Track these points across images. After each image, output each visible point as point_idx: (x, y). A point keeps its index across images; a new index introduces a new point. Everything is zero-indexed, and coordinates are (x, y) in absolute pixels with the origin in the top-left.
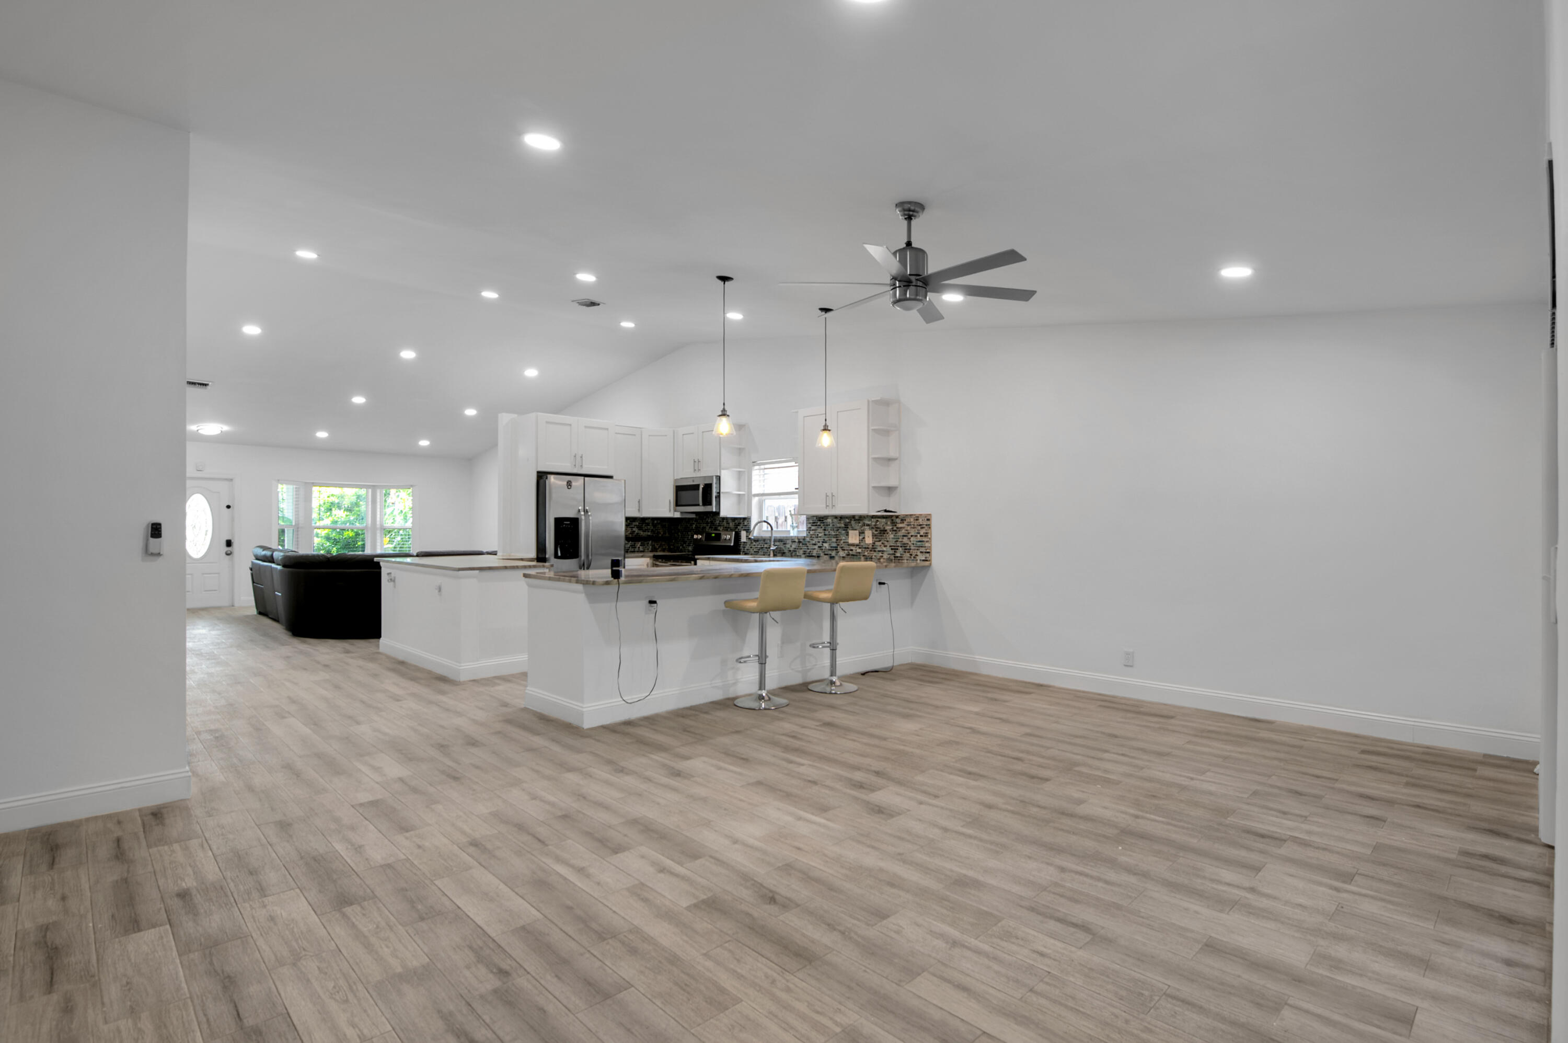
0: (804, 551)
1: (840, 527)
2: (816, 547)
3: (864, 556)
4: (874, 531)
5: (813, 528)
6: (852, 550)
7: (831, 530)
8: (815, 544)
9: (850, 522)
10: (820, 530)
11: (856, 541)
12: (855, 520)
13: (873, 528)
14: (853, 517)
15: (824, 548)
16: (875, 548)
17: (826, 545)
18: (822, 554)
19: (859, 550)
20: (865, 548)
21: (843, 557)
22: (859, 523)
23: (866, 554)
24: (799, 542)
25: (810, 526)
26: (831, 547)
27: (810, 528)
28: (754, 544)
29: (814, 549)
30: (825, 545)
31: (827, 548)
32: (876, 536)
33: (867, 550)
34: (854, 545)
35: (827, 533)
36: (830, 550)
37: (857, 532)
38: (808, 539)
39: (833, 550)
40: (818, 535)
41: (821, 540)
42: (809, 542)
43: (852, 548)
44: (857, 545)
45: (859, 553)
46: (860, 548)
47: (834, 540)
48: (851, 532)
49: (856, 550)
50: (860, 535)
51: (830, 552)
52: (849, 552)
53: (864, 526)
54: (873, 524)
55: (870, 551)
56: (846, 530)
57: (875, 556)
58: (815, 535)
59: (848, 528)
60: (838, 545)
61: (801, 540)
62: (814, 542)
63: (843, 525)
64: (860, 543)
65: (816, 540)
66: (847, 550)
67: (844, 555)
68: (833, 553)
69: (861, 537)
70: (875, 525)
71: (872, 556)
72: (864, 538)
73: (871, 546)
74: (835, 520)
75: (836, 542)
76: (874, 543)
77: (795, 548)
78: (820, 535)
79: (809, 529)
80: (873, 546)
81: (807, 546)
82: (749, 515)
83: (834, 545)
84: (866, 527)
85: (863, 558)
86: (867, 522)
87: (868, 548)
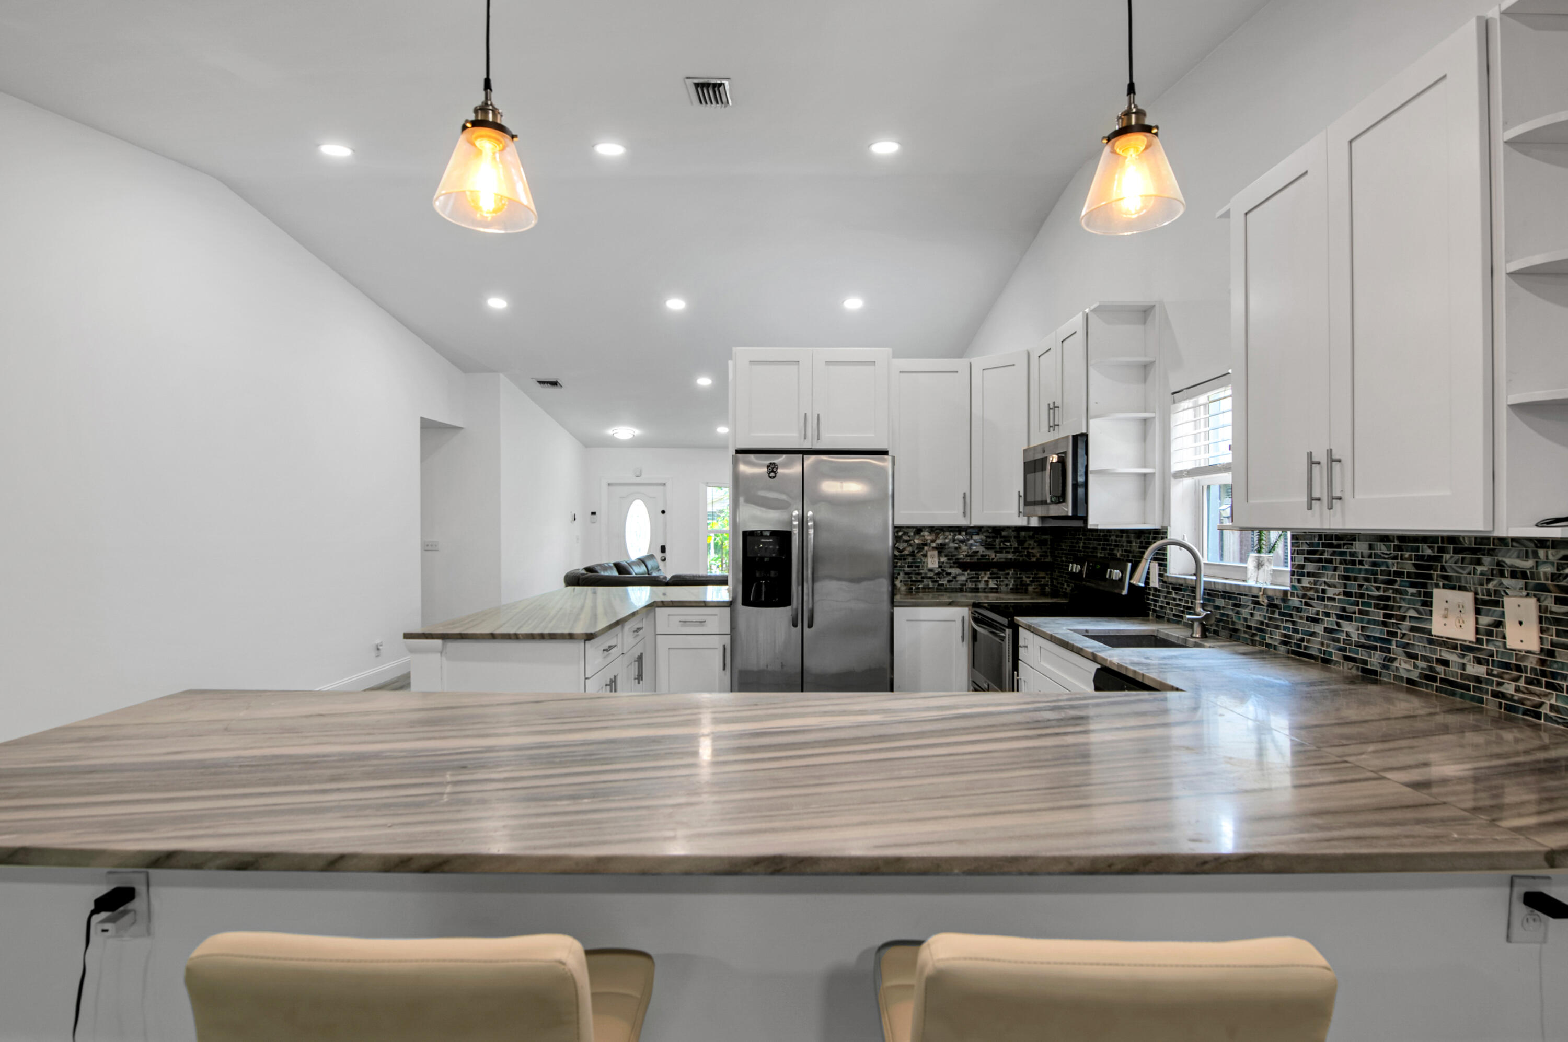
0: (1285, 636)
1: (1399, 574)
2: (1319, 629)
3: (1495, 694)
4: (1549, 602)
5: (1310, 567)
6: (1445, 663)
7: (1367, 580)
8: (1316, 621)
9: (1438, 559)
10: (1329, 576)
11: (1467, 634)
12: (1456, 551)
13: (1543, 588)
14: (1453, 540)
15: (1343, 636)
16: (1554, 675)
17: (1349, 628)
18: (1336, 656)
19: (1480, 671)
20: (1507, 666)
21: (1410, 681)
22: (1479, 562)
23: (1509, 688)
24: (1272, 606)
25: (1300, 560)
26: (1368, 637)
27: (1302, 567)
28: (1174, 596)
29: (1313, 634)
30: (1347, 627)
31: (1355, 638)
32: (1557, 622)
33: (1516, 673)
34: (1455, 648)
35: (1353, 587)
36: (1362, 646)
37: (1467, 599)
38: (1295, 601)
39: (1375, 648)
40: (1324, 591)
41: (1334, 608)
42: (1298, 610)
43: (1446, 655)
44: (1467, 648)
45: (1478, 680)
46: (1479, 661)
47: (1378, 614)
48: (1440, 595)
49: (1463, 666)
50: (1478, 612)
51: (1362, 654)
52: (1431, 669)
53: (1502, 574)
54: (1547, 569)
55: (1529, 682)
56: (1424, 586)
57: (1553, 708)
58: (1317, 591)
59: (1430, 577)
60: (1394, 634)
61: (1276, 602)
62: (1311, 612)
63: (1409, 568)
64: (1479, 641)
65: (1319, 607)
66: (1425, 659)
67: (1414, 676)
68: (1375, 660)
69: (1485, 620)
70: (1554, 577)
71: (1541, 704)
72: (1499, 624)
73: (1531, 663)
74: (1381, 548)
75: (1384, 624)
76: (1551, 653)
77: (1262, 623)
78: (1331, 592)
79: (1298, 572)
80: (1542, 662)
81: (1294, 623)
82: (1165, 525)
83: (1377, 632)
84: (1507, 582)
85: (1491, 704)
86: (1512, 560)
87: (1518, 668)
